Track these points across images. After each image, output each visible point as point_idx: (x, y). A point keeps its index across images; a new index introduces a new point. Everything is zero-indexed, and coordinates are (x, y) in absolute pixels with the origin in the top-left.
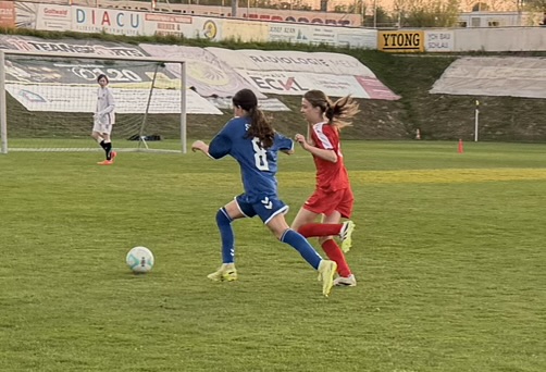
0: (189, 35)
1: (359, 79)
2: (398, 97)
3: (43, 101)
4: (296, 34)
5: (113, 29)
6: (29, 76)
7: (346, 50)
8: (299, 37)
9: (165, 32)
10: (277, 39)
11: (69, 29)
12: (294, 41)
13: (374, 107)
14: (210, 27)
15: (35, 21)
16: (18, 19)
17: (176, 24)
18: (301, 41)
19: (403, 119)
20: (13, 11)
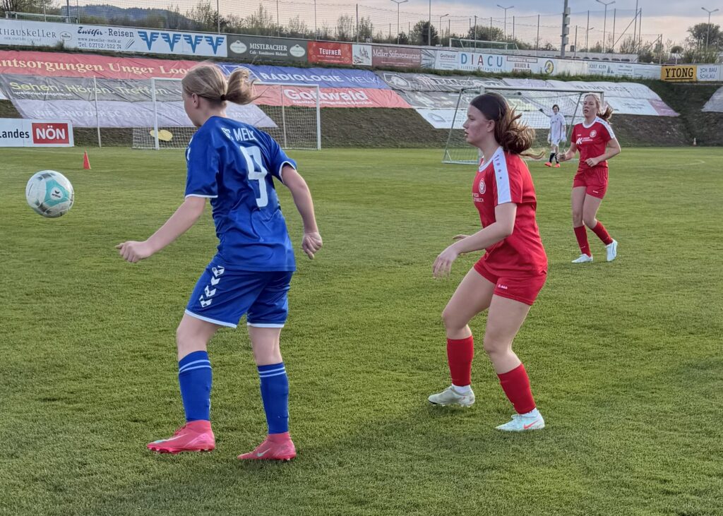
0: (535, 71)
1: (651, 102)
2: (677, 114)
3: (444, 121)
4: (606, 70)
5: (485, 68)
6: (433, 103)
7: (640, 81)
8: (608, 72)
9: (520, 69)
10: (593, 73)
11: (456, 69)
12: (605, 74)
13: (662, 122)
14: (549, 65)
15: (434, 63)
16: (423, 62)
17: (527, 64)
18: (610, 74)
19: (683, 131)
20: (420, 57)
